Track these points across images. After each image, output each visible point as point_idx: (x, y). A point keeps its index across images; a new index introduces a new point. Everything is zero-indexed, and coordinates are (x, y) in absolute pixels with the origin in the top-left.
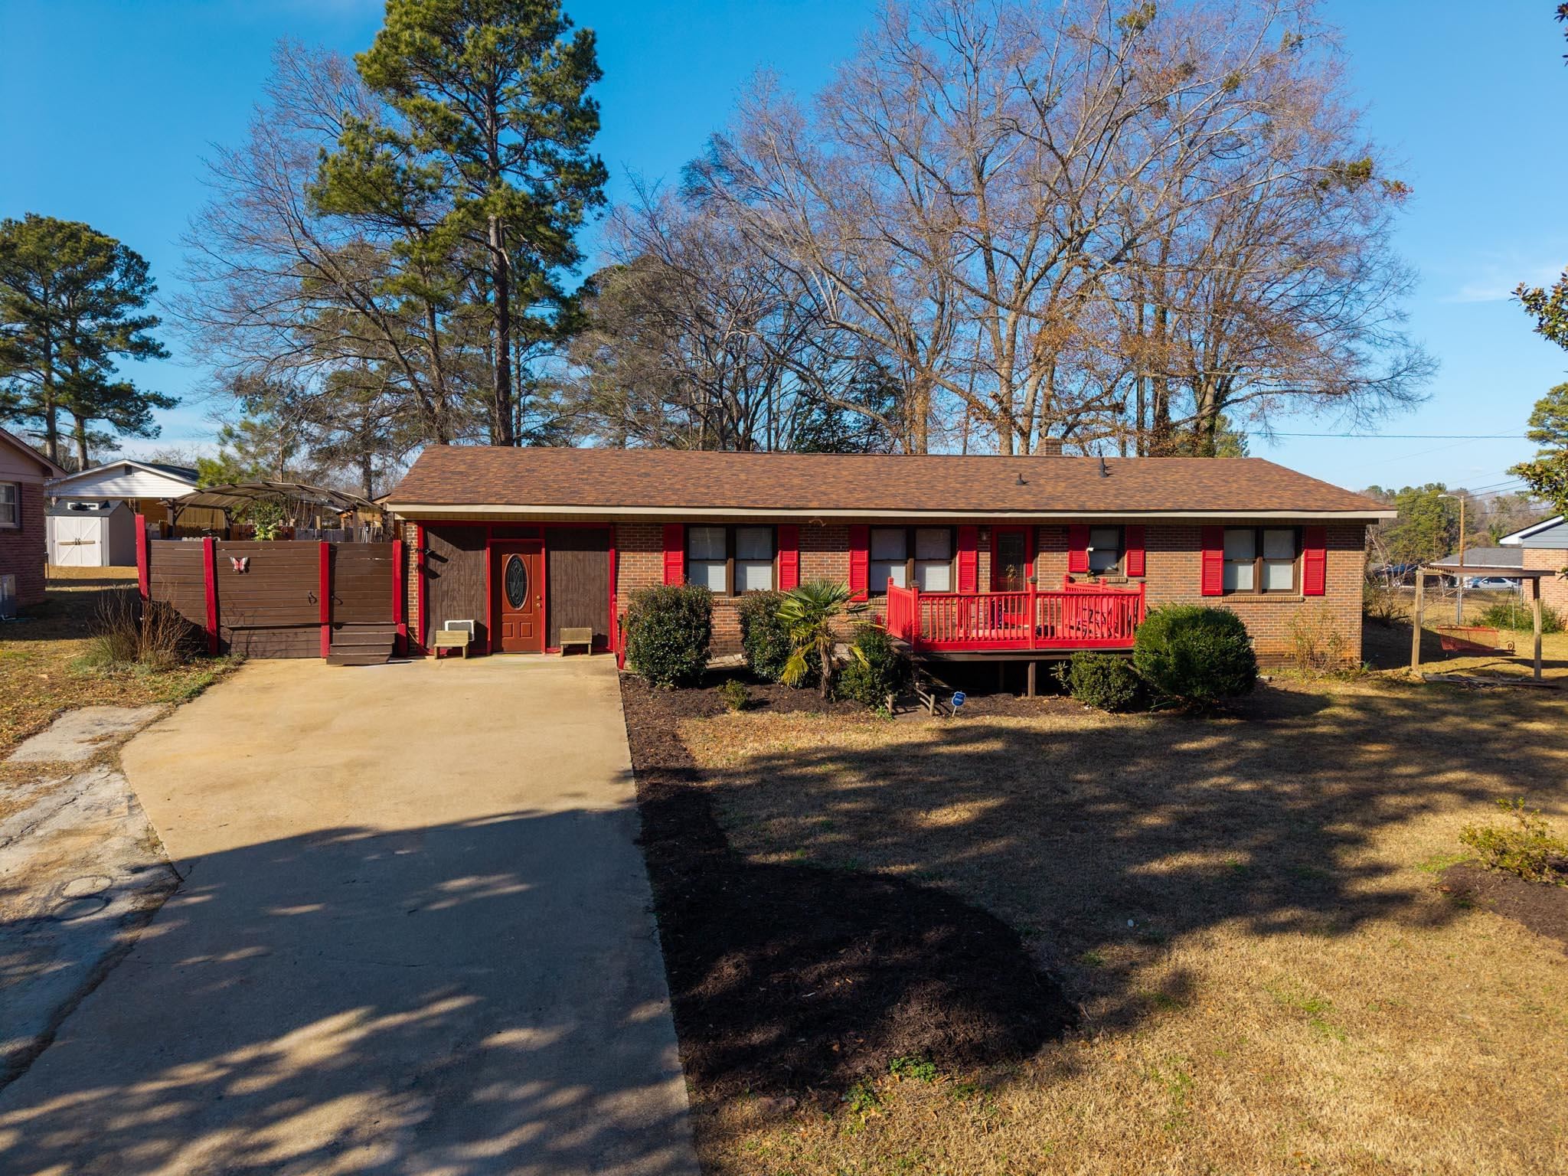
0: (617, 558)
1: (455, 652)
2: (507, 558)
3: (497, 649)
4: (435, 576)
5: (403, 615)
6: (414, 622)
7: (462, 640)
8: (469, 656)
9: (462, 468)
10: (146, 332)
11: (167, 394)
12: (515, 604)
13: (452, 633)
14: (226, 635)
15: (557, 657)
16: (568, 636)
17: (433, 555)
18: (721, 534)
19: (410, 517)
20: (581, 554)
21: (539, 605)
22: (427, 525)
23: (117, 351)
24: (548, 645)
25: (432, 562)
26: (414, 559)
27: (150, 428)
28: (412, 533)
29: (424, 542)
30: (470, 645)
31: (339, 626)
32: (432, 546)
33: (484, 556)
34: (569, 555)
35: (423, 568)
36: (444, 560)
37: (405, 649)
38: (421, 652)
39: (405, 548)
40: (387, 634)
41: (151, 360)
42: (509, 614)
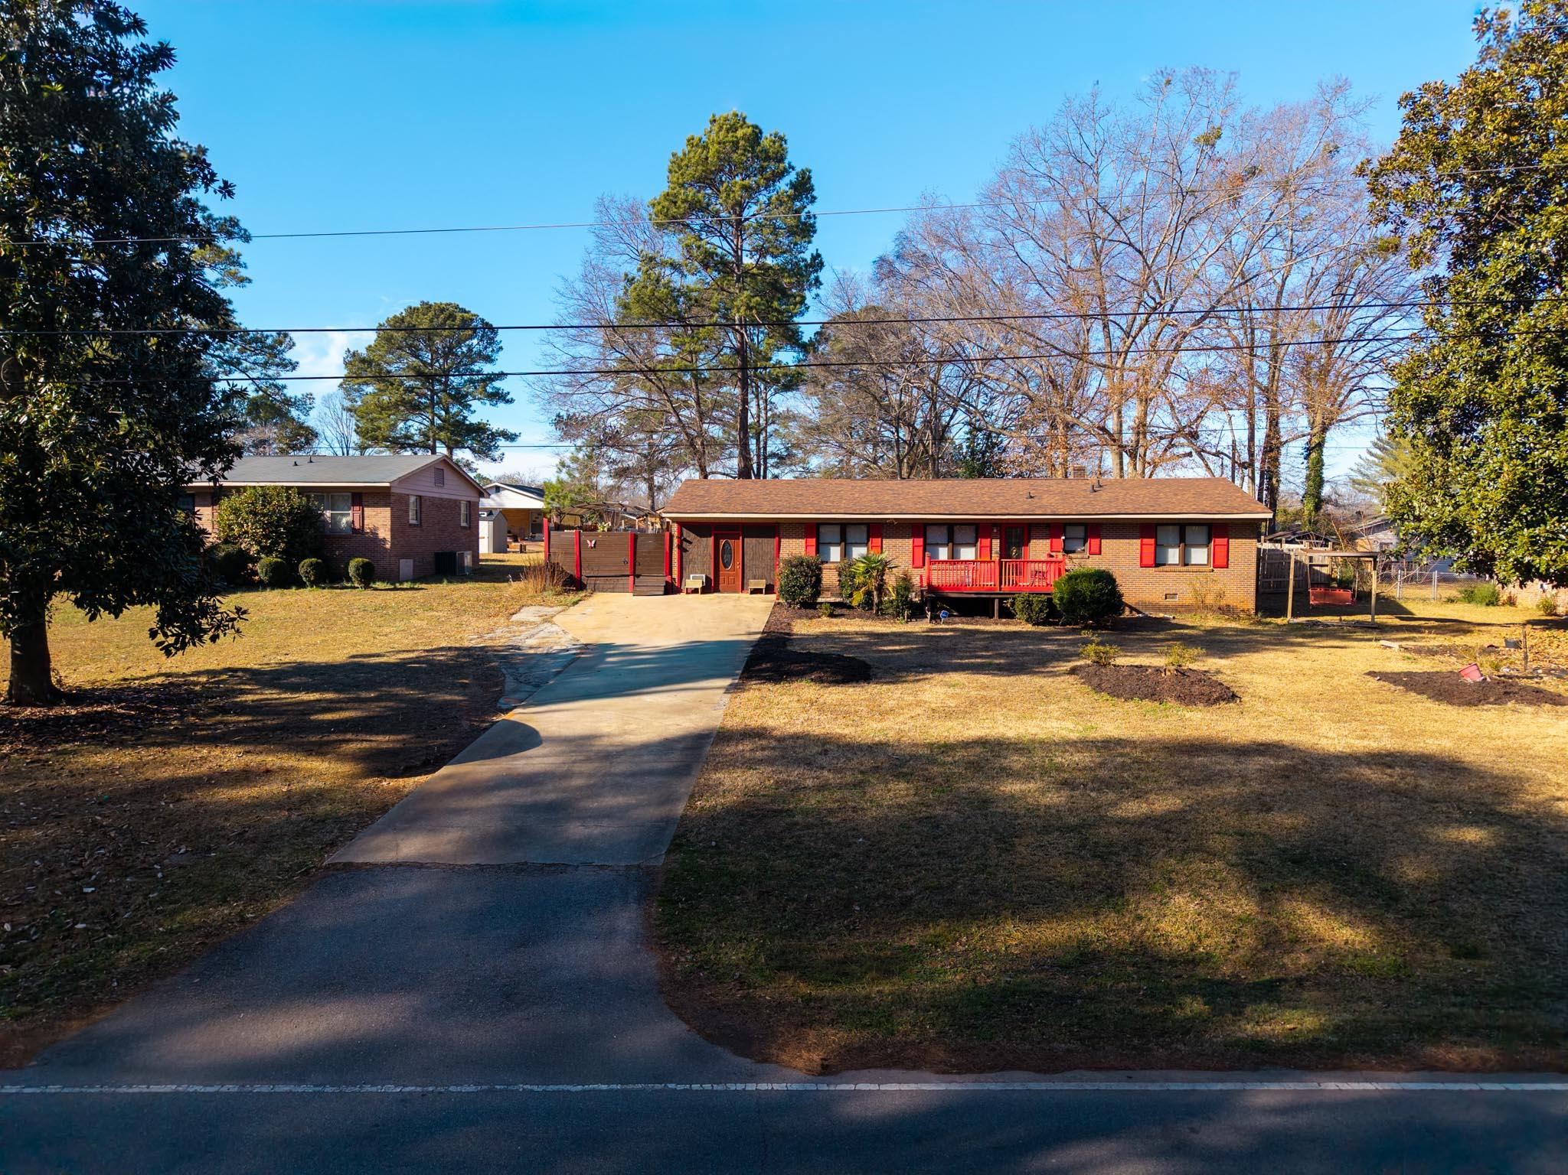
0: (779, 542)
1: (695, 591)
2: (722, 542)
3: (716, 590)
4: (686, 551)
5: (670, 573)
6: (675, 575)
7: (699, 585)
8: (702, 593)
9: (702, 493)
10: (497, 384)
11: (511, 430)
12: (726, 567)
13: (694, 581)
14: (584, 580)
15: (746, 596)
16: (753, 584)
17: (685, 540)
18: (837, 529)
19: (674, 520)
20: (760, 540)
21: (739, 567)
22: (683, 524)
23: (479, 399)
24: (743, 589)
25: (685, 544)
26: (675, 541)
27: (496, 454)
28: (675, 528)
29: (681, 534)
30: (703, 588)
31: (638, 576)
32: (685, 535)
33: (711, 540)
34: (754, 540)
35: (680, 547)
36: (690, 543)
37: (671, 589)
38: (678, 591)
39: (671, 536)
40: (662, 581)
41: (501, 405)
42: (723, 571)
